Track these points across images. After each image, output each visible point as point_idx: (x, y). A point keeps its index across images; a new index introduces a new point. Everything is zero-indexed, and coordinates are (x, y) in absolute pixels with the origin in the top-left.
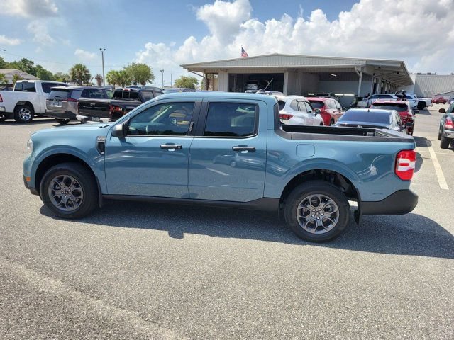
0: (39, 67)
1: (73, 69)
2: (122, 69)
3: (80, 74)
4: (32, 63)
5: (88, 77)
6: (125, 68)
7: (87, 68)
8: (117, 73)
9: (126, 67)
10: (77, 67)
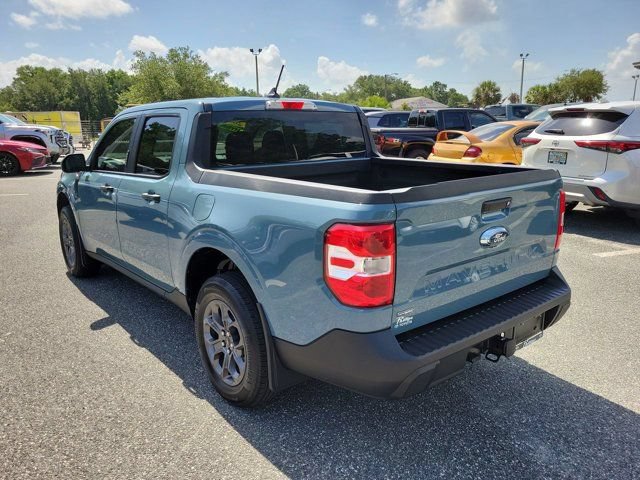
0: (453, 91)
1: (478, 90)
2: (553, 81)
3: (487, 95)
4: (445, 86)
5: (498, 98)
6: (558, 79)
7: (497, 86)
8: (544, 88)
9: (561, 76)
10: (484, 85)
